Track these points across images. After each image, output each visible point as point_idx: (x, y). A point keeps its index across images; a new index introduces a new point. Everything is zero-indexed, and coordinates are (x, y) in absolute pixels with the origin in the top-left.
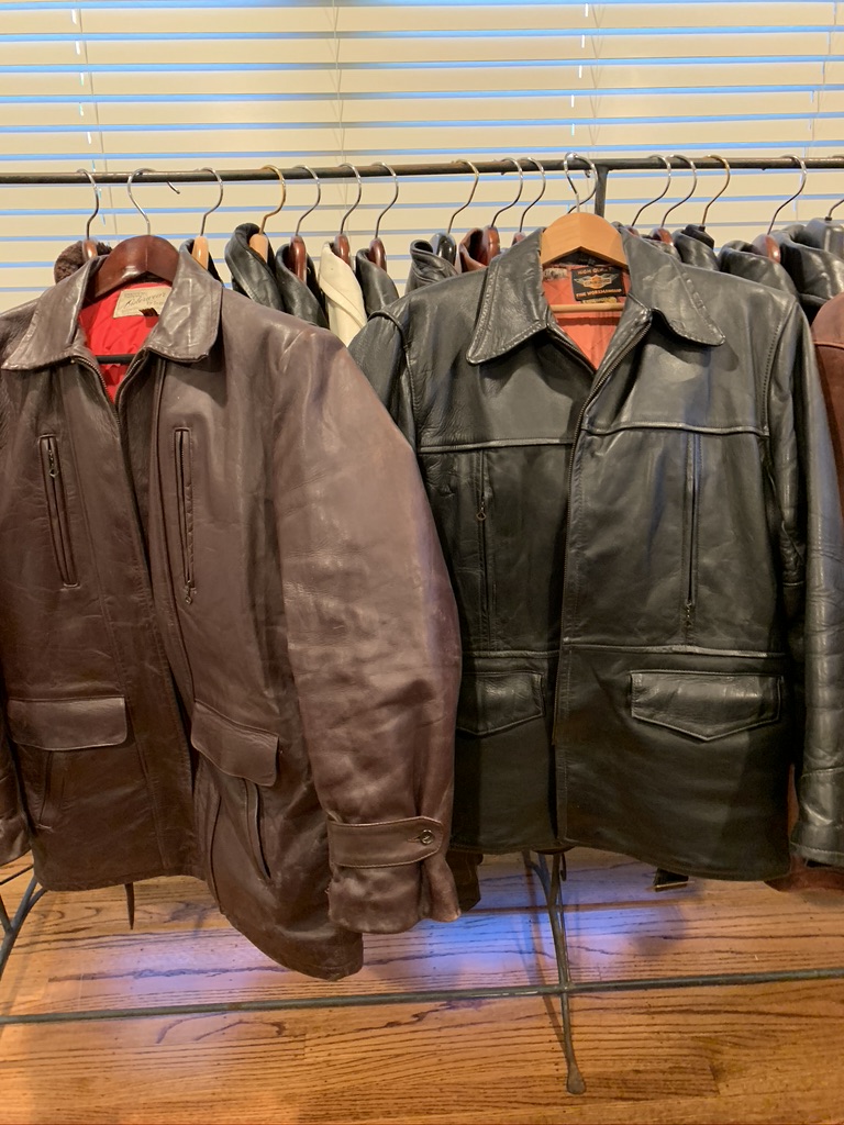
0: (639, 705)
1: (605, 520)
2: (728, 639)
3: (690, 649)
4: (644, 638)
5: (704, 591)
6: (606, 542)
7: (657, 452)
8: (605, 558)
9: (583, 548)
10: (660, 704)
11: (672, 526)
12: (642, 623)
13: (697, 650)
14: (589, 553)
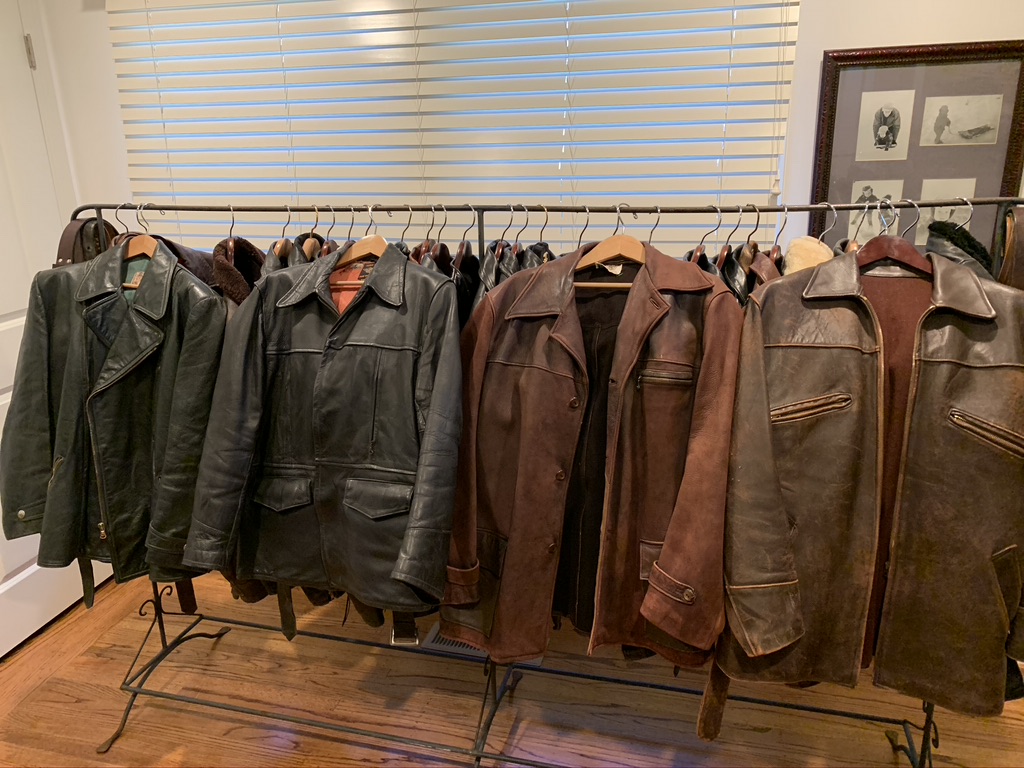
0: (347, 497)
1: (332, 392)
2: (390, 462)
3: (373, 466)
4: (352, 459)
5: (381, 434)
6: (333, 404)
7: (359, 358)
8: (331, 414)
9: (321, 408)
10: (356, 497)
11: (367, 398)
12: (352, 451)
13: (375, 467)
14: (324, 411)
